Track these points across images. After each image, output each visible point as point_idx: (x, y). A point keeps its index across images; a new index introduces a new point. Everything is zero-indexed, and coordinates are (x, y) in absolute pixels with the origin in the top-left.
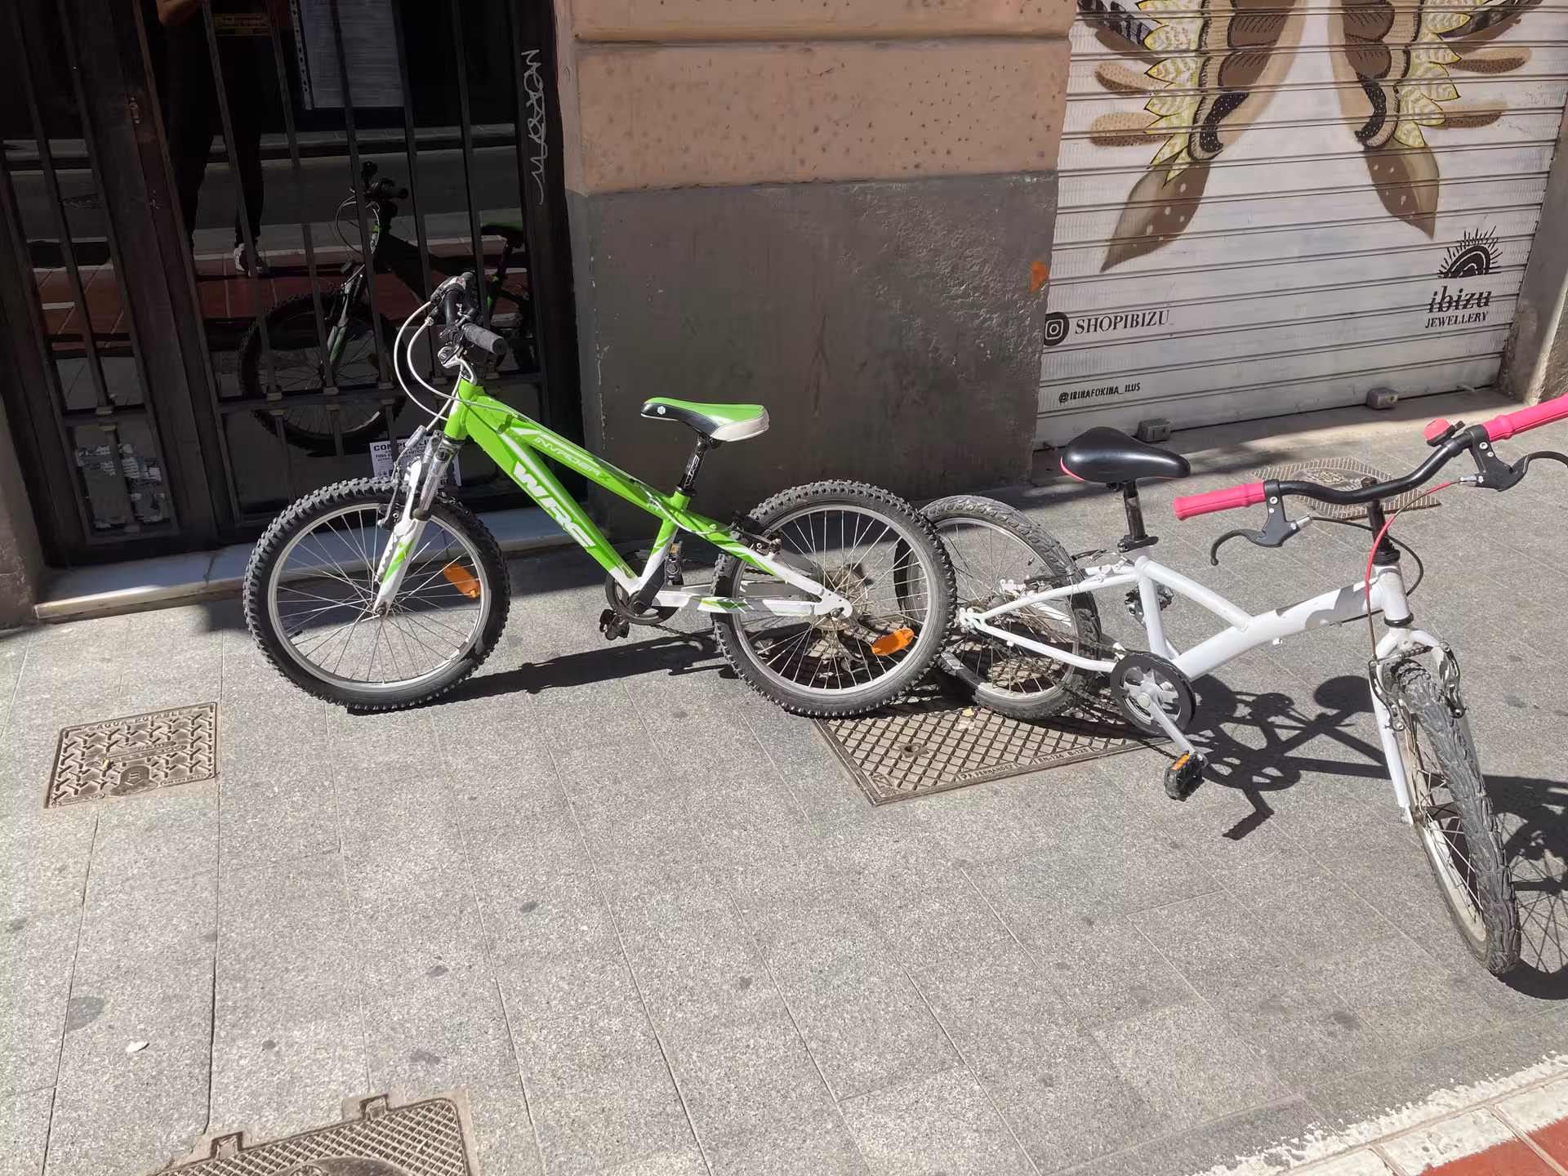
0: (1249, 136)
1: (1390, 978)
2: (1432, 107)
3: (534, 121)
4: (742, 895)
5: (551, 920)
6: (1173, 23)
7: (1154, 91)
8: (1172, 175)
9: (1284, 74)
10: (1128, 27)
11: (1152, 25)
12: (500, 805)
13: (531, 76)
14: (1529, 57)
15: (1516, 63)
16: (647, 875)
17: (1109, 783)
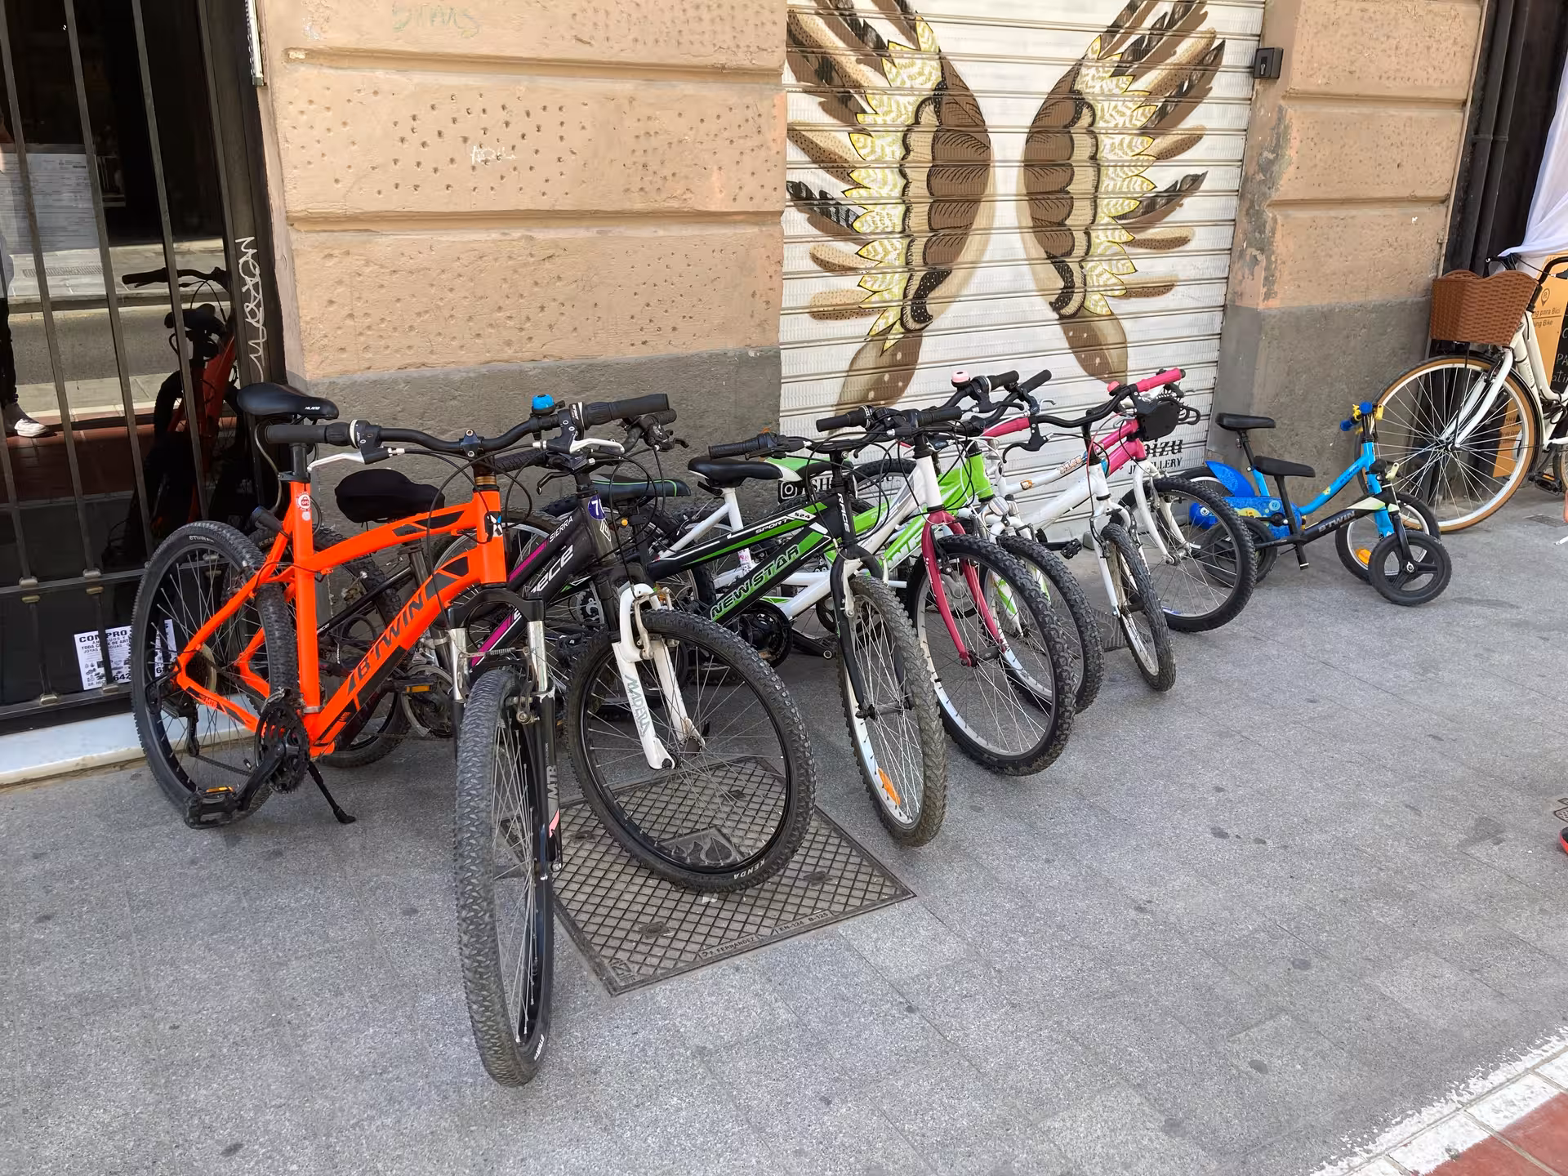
0: (955, 308)
1: (1112, 1131)
2: (1114, 280)
3: (252, 305)
4: (470, 1110)
5: (257, 1163)
6: (878, 209)
7: (866, 269)
8: (888, 344)
9: (982, 251)
10: (837, 212)
11: (859, 211)
12: (205, 1032)
13: (246, 262)
14: (1194, 234)
15: (1183, 241)
16: (367, 1098)
17: (849, 948)
